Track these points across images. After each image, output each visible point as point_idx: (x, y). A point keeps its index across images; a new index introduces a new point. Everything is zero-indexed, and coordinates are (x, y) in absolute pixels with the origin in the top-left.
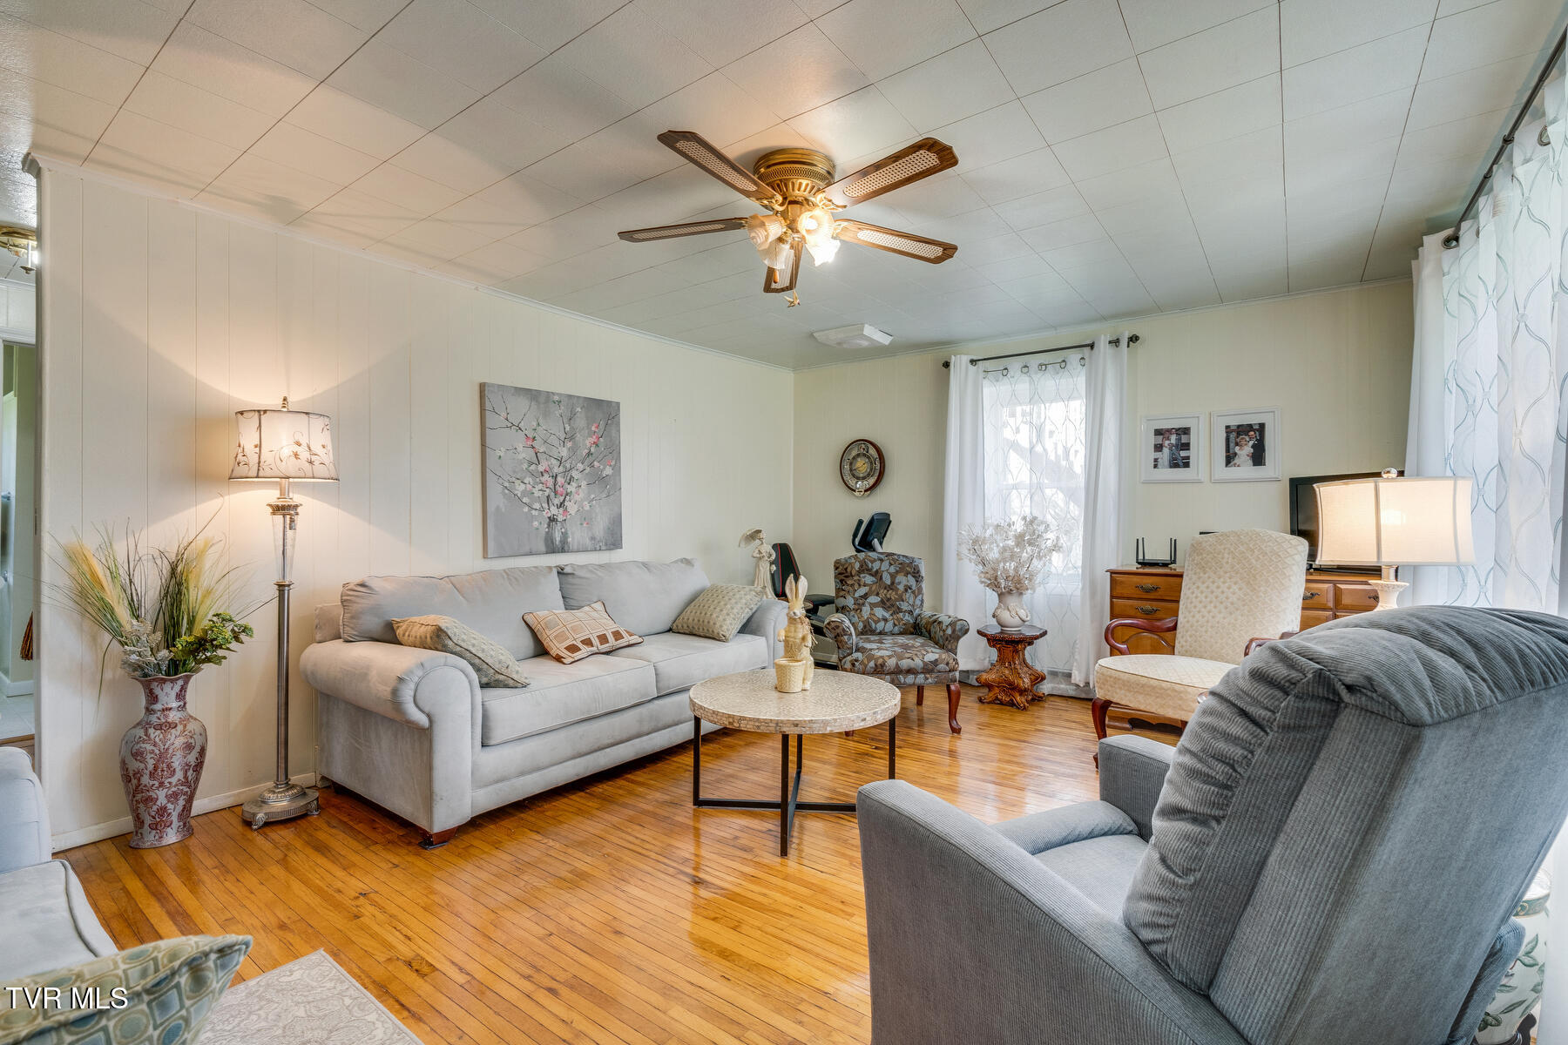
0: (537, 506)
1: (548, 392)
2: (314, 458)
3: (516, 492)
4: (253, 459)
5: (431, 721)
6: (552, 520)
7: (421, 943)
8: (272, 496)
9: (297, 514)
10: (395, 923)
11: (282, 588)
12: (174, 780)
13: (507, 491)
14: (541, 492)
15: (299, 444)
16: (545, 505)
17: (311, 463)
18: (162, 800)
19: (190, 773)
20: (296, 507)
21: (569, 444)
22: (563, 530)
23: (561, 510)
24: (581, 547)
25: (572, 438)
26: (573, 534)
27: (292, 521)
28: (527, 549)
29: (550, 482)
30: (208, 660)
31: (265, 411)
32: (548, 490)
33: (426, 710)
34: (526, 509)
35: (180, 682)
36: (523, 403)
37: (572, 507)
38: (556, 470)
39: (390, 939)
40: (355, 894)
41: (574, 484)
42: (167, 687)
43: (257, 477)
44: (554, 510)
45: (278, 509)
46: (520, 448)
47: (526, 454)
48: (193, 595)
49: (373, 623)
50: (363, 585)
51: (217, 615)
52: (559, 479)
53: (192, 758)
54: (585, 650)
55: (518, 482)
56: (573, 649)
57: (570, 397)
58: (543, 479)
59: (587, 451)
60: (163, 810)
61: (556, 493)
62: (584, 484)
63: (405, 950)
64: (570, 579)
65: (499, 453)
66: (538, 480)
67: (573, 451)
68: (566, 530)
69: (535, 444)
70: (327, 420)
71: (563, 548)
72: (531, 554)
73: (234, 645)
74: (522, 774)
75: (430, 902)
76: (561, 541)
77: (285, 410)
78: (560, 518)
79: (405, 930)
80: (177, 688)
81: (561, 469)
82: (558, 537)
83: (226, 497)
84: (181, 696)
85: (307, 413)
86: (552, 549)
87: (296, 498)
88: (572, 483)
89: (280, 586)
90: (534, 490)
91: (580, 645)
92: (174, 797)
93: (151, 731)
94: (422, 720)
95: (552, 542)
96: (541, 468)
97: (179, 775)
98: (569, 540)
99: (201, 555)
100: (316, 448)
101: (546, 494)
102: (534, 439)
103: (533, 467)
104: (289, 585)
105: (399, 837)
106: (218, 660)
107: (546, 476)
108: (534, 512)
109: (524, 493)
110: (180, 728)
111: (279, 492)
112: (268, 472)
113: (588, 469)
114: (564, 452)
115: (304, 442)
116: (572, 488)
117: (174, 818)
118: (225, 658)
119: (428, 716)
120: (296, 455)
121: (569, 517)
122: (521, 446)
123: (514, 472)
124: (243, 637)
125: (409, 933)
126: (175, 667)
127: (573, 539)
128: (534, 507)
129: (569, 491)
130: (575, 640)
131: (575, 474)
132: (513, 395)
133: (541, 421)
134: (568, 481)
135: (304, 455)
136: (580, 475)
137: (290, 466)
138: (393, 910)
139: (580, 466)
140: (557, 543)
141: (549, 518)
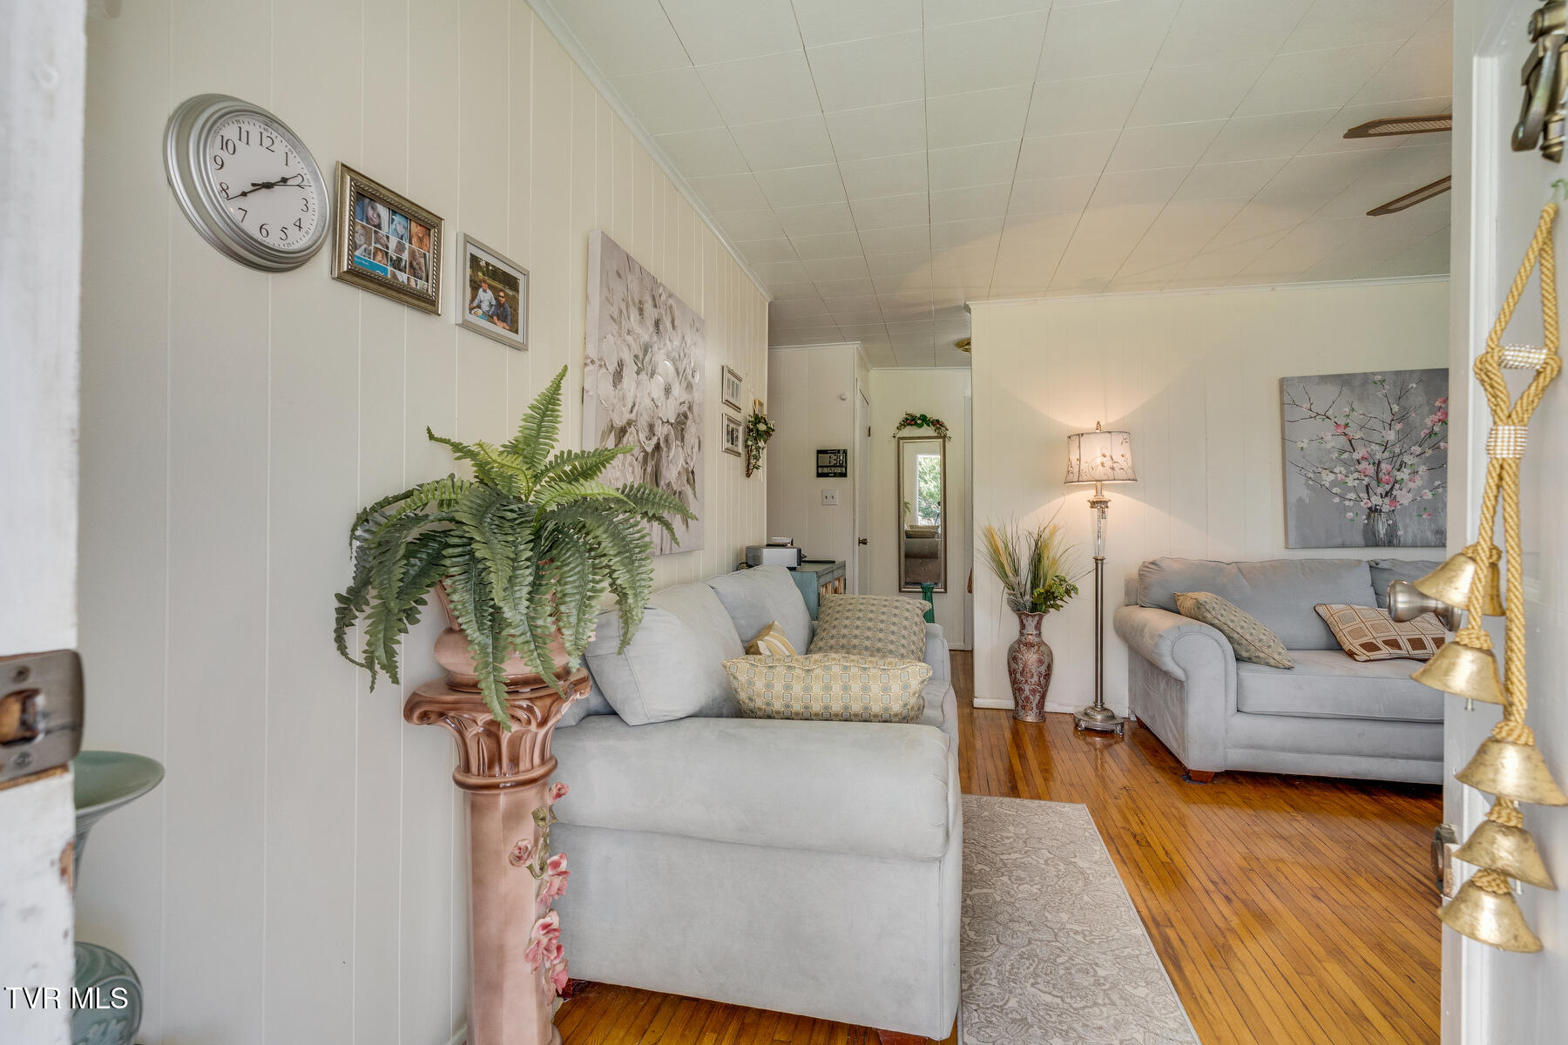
0: (1352, 496)
1: (1365, 373)
2: (1115, 465)
3: (1323, 483)
4: (1076, 470)
5: (1187, 676)
6: (1374, 511)
7: (1148, 828)
8: (1090, 494)
9: (1107, 507)
10: (1138, 812)
11: (1099, 561)
12: (1033, 681)
13: (1311, 482)
14: (1357, 482)
15: (1104, 456)
16: (1364, 495)
17: (1113, 469)
18: (1027, 692)
19: (1042, 679)
20: (1106, 502)
21: (1398, 427)
22: (1390, 522)
23: (1387, 500)
24: (1418, 541)
25: (1402, 418)
26: (1405, 527)
27: (1103, 512)
28: (1339, 541)
29: (1371, 470)
30: (1052, 606)
31: (1082, 434)
32: (1367, 479)
33: (1182, 666)
34: (1337, 500)
35: (1037, 618)
36: (1331, 391)
37: (1404, 498)
38: (1378, 456)
39: (1130, 818)
40: (1121, 786)
41: (1406, 471)
42: (1030, 619)
43: (1078, 481)
44: (1376, 500)
45: (1093, 504)
46: (1328, 437)
47: (1333, 442)
48: (1045, 562)
49: (1159, 594)
50: (1153, 563)
51: (1057, 576)
52: (1384, 466)
53: (1043, 669)
54: (1386, 651)
55: (1324, 473)
56: (1370, 647)
57: (1398, 373)
58: (1360, 467)
59: (1427, 431)
60: (1027, 698)
61: (1379, 481)
62: (1422, 469)
63: (1136, 828)
64: (1386, 575)
65: (1300, 445)
66: (1352, 468)
67: (1404, 435)
68: (1395, 524)
69: (1347, 431)
70: (1126, 436)
71: (1391, 541)
72: (1343, 546)
73: (1066, 598)
74: (1283, 749)
75: (1168, 811)
76: (1386, 534)
77: (1098, 431)
78: (1386, 508)
79: (1142, 818)
80: (1035, 622)
81: (1387, 454)
82: (1382, 529)
83: (1067, 497)
84: (1038, 627)
85: (1110, 432)
86: (1372, 541)
87: (1107, 495)
88: (1403, 469)
89: (1096, 560)
90: (1347, 480)
91: (1381, 645)
92: (1033, 691)
93: (1022, 646)
94: (1179, 673)
95: (1374, 533)
96: (1356, 456)
97: (1036, 678)
98: (1400, 533)
99: (1053, 534)
100: (1117, 457)
101: (1365, 483)
102: (1347, 425)
103: (1346, 456)
104: (1102, 560)
105: (1170, 767)
106: (1057, 607)
107: (1364, 464)
108: (1347, 503)
109: (1334, 483)
110: (1036, 647)
111: (1095, 491)
112: (1085, 478)
113: (1429, 452)
114: (1391, 436)
115: (1108, 454)
116: (1404, 475)
117: (1034, 706)
118: (1062, 606)
119: (1184, 671)
120: (1102, 464)
121: (1399, 507)
122: (1329, 434)
123: (1321, 462)
124: (1072, 594)
125: (1144, 821)
126: (1034, 607)
127: (1406, 531)
128: (1347, 497)
129: (1398, 478)
130: (1375, 638)
131: (1407, 459)
132: (1317, 384)
133: (1355, 406)
134: (1398, 467)
135: (1108, 463)
136: (1417, 460)
137: (1100, 472)
138: (1141, 805)
139: (1417, 449)
140: (1382, 536)
141: (1370, 509)
